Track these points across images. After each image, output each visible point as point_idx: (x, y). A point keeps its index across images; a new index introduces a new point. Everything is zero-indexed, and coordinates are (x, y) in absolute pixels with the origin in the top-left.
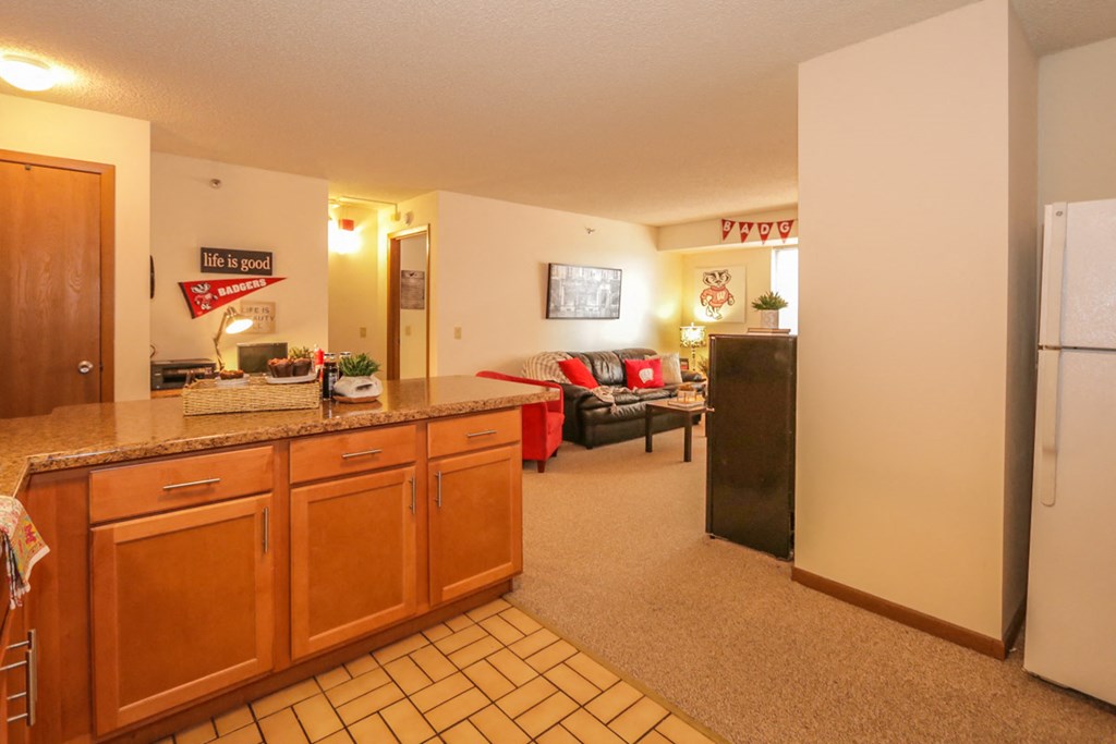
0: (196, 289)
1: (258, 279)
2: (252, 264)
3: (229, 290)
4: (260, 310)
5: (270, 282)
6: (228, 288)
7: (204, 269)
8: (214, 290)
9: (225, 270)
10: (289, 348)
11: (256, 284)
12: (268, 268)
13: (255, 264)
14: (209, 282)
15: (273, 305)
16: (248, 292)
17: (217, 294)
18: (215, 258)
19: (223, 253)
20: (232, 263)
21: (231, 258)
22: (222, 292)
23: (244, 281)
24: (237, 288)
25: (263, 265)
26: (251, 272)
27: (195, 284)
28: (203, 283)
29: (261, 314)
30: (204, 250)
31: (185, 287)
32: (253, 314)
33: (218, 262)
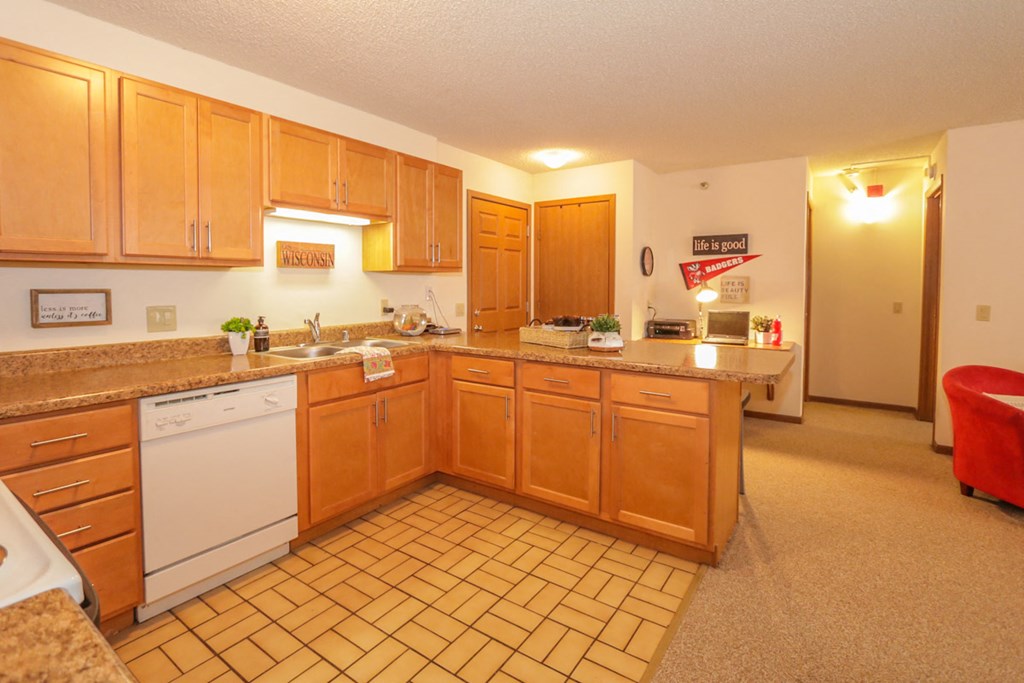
0: (690, 268)
1: (737, 258)
3: (714, 268)
4: (736, 283)
5: (746, 259)
6: (713, 266)
7: (696, 253)
8: (702, 269)
9: (710, 252)
10: (751, 317)
11: (735, 261)
13: (733, 245)
14: (699, 262)
15: (748, 279)
16: (728, 268)
17: (705, 271)
19: (708, 239)
20: (715, 246)
21: (714, 242)
22: (708, 269)
24: (719, 266)
25: (739, 245)
26: (729, 252)
27: (690, 264)
28: (695, 263)
29: (737, 287)
30: (695, 238)
31: (683, 267)
32: (730, 287)
33: (705, 246)
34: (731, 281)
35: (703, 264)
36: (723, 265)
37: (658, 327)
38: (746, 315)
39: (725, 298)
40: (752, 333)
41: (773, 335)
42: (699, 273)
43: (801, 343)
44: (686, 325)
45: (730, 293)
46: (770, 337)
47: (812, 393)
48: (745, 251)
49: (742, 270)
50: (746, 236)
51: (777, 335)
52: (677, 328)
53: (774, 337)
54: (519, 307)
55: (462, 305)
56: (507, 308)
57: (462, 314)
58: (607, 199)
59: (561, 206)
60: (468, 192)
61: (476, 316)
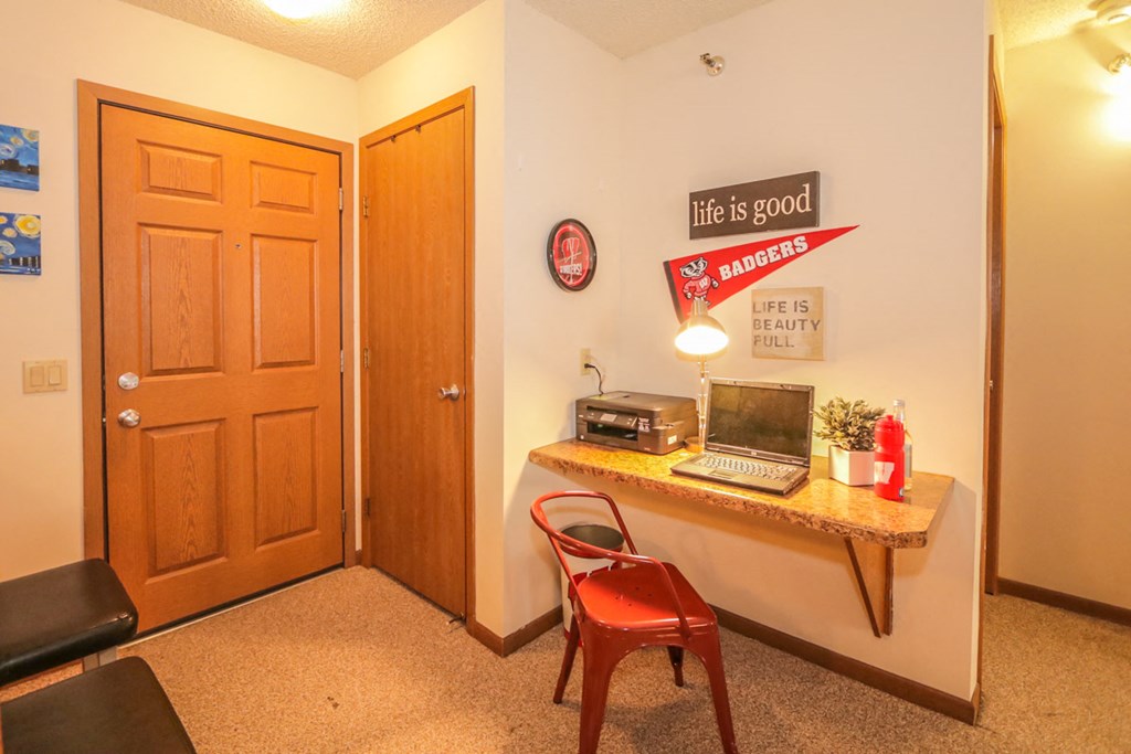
0: (687, 270)
1: (791, 238)
2: (773, 209)
3: (738, 268)
4: (789, 306)
5: (816, 240)
6: (736, 263)
7: (697, 233)
8: (712, 273)
9: (727, 228)
10: (820, 402)
11: (787, 249)
12: (808, 209)
13: (781, 206)
14: (705, 256)
15: (819, 293)
16: (771, 268)
17: (717, 276)
18: (709, 209)
19: (722, 196)
20: (739, 211)
21: (736, 203)
22: (725, 272)
23: (764, 245)
24: (751, 262)
25: (795, 204)
26: (772, 224)
27: (685, 262)
28: (695, 258)
29: (791, 315)
30: (694, 196)
31: (672, 268)
32: (774, 316)
33: (714, 214)
34: (777, 299)
35: (715, 259)
36: (760, 259)
37: (591, 416)
38: (804, 396)
39: (763, 342)
40: (819, 447)
41: (879, 464)
42: (704, 283)
43: (972, 480)
44: (650, 415)
45: (775, 332)
46: (869, 470)
47: (1005, 571)
48: (812, 219)
49: (807, 271)
50: (813, 178)
51: (890, 467)
52: (630, 423)
53: (881, 473)
54: (310, 362)
55: (61, 367)
56: (264, 366)
57: (59, 387)
58: (460, 107)
59: (393, 138)
60: (83, 87)
61: (123, 390)
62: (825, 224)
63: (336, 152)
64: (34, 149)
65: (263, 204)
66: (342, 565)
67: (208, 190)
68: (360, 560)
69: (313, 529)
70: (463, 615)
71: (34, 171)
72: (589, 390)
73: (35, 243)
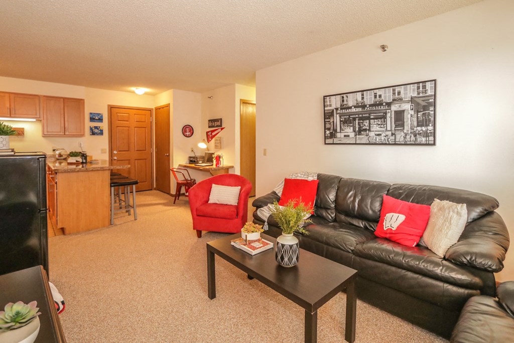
2: (217, 124)
5: (222, 129)
9: (212, 127)
11: (219, 130)
12: (221, 124)
14: (210, 131)
15: (221, 138)
18: (210, 123)
19: (212, 121)
20: (213, 124)
22: (213, 134)
23: (216, 130)
25: (219, 123)
26: (217, 126)
27: (208, 132)
32: (217, 142)
34: (217, 139)
35: (212, 132)
36: (216, 132)
42: (211, 136)
45: (217, 144)
48: (221, 126)
49: (221, 134)
50: (221, 119)
54: (145, 150)
55: (106, 149)
56: (137, 151)
57: (105, 153)
58: (168, 106)
59: (159, 109)
60: (109, 105)
61: (114, 154)
62: (223, 127)
63: (150, 110)
64: (102, 116)
65: (137, 121)
66: (151, 190)
67: (127, 120)
68: (155, 189)
69: (145, 182)
70: (169, 193)
71: (102, 119)
72: (193, 155)
73: (102, 130)
